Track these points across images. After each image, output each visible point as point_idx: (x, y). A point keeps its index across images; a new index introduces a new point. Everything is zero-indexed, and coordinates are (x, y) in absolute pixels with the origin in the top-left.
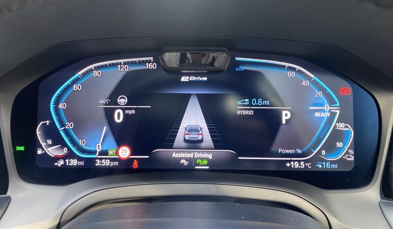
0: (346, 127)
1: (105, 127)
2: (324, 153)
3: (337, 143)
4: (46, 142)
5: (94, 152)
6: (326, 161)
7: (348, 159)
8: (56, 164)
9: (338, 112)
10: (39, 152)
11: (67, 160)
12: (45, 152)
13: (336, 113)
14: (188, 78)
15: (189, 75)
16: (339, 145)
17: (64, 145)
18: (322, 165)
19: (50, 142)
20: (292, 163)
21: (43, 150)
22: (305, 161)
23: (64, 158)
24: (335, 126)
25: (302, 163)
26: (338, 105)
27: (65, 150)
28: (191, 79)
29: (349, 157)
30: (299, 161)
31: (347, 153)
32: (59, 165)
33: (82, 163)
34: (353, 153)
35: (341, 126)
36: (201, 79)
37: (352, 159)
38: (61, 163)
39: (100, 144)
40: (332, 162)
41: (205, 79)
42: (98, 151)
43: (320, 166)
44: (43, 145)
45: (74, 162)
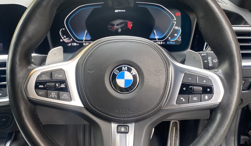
0: (178, 28)
1: (86, 31)
2: (170, 38)
3: (175, 34)
4: (64, 37)
5: (82, 40)
6: (171, 41)
7: (179, 40)
8: (68, 45)
9: (175, 22)
10: (61, 41)
11: (72, 44)
12: (64, 41)
13: (174, 23)
14: (118, 10)
15: (118, 9)
16: (176, 35)
17: (71, 38)
18: (169, 43)
19: (65, 37)
20: (158, 42)
21: (63, 40)
22: (163, 42)
23: (71, 42)
24: (174, 28)
25: (161, 42)
26: (175, 19)
27: (71, 40)
28: (119, 11)
29: (179, 39)
30: (160, 42)
31: (179, 38)
32: (69, 45)
33: (78, 44)
34: (181, 38)
35: (176, 28)
36: (123, 11)
37: (180, 40)
38: (70, 44)
39: (85, 37)
40: (173, 42)
41: (124, 11)
42: (84, 40)
43: (168, 43)
44: (63, 38)
45: (75, 44)
